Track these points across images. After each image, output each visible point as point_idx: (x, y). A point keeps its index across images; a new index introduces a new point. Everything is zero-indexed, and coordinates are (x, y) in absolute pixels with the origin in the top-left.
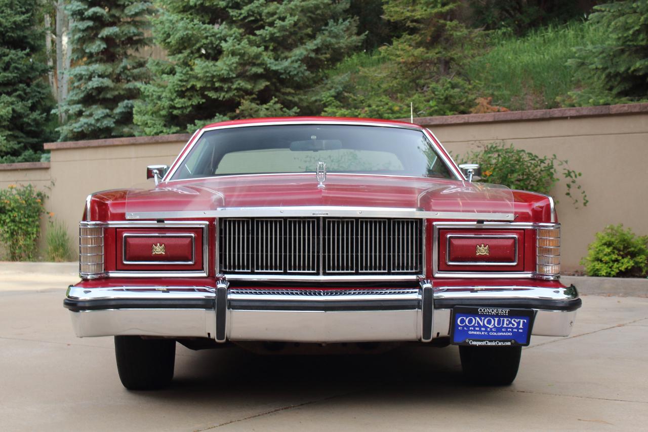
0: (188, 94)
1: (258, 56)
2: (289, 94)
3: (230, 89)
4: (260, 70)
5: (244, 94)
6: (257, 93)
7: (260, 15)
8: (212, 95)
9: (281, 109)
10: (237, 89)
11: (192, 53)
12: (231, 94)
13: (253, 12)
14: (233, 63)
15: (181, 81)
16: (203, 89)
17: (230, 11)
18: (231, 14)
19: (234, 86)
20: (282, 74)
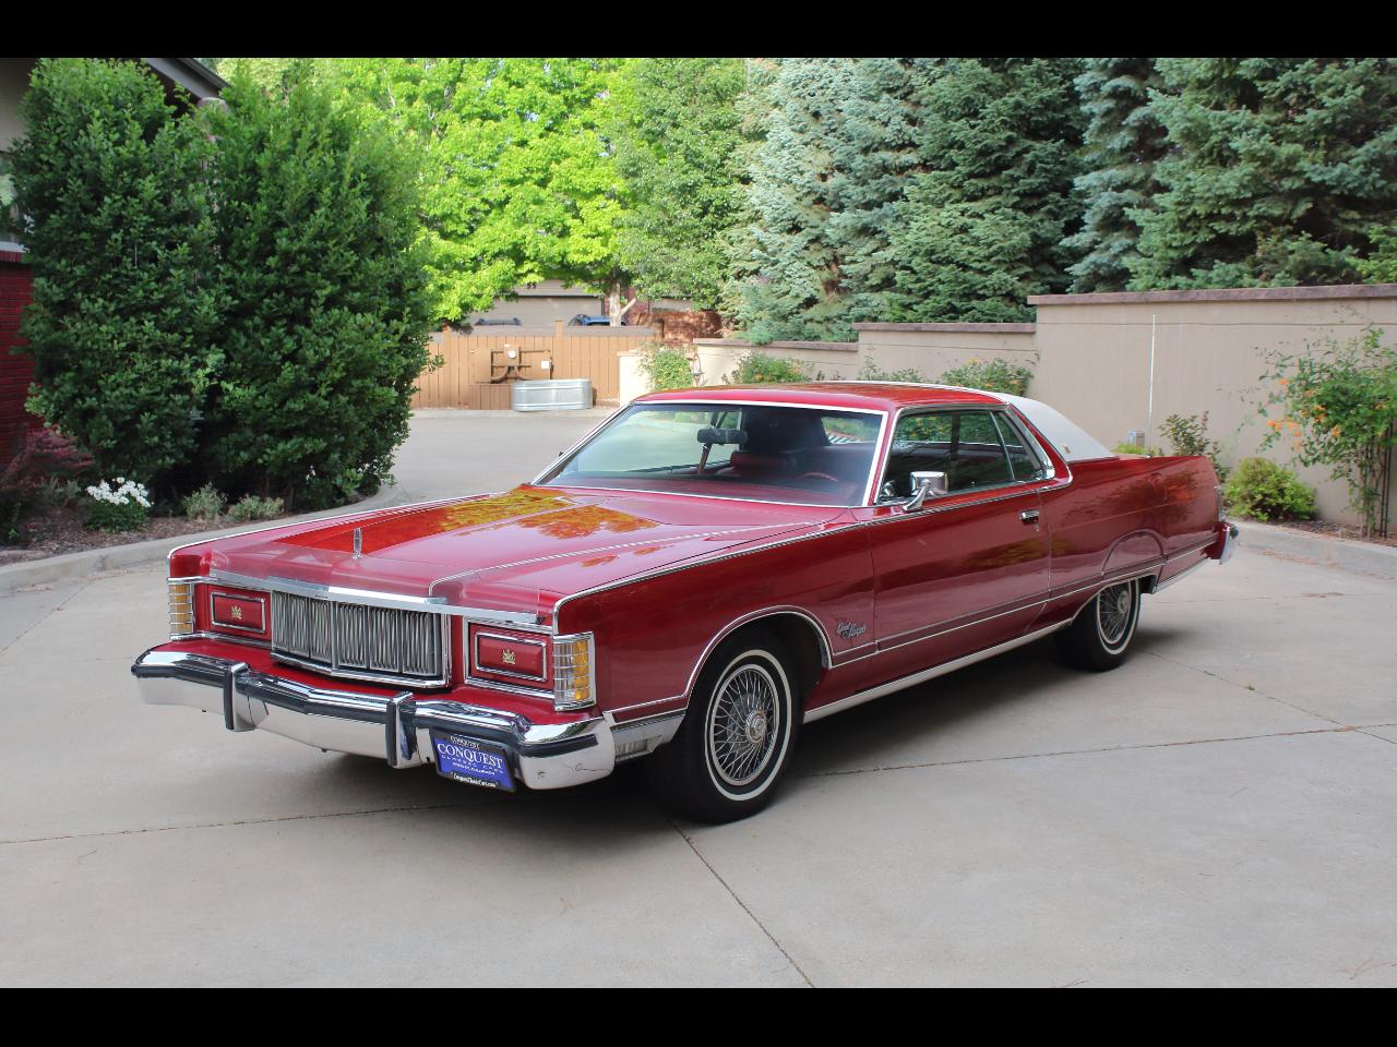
0: (1191, 224)
1: (1293, 159)
2: (1354, 221)
3: (1245, 218)
4: (1298, 184)
5: (1270, 224)
6: (1295, 222)
7: (1308, 87)
8: (1220, 227)
9: (1323, 250)
10: (1258, 218)
11: (1202, 157)
12: (1248, 226)
13: (1295, 84)
14: (1246, 175)
15: (1179, 204)
16: (1210, 217)
17: (1258, 83)
18: (1260, 89)
19: (1251, 214)
20: (1333, 187)
